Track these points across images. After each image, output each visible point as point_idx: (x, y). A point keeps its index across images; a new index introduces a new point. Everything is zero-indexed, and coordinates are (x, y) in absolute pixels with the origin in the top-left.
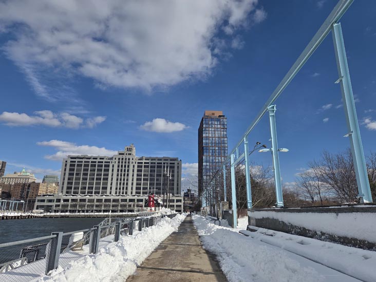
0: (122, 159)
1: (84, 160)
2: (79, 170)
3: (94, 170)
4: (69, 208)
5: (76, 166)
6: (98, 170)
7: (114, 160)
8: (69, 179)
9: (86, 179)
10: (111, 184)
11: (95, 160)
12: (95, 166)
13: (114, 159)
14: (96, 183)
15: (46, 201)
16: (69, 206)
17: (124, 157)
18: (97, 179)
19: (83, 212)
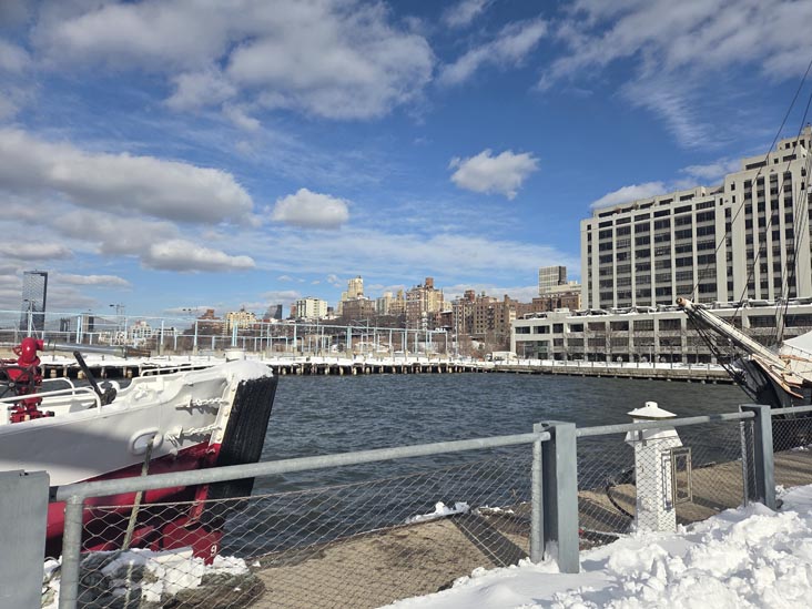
0: (761, 182)
1: (632, 214)
2: (624, 244)
3: (667, 237)
4: (587, 349)
5: (614, 233)
6: (679, 235)
7: (728, 194)
8: (602, 272)
9: (648, 267)
10: (730, 273)
11: (664, 207)
12: (667, 223)
13: (728, 189)
14: (678, 275)
15: (532, 330)
16: (586, 344)
17: (766, 173)
18: (679, 263)
19: (650, 358)
